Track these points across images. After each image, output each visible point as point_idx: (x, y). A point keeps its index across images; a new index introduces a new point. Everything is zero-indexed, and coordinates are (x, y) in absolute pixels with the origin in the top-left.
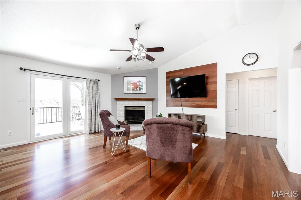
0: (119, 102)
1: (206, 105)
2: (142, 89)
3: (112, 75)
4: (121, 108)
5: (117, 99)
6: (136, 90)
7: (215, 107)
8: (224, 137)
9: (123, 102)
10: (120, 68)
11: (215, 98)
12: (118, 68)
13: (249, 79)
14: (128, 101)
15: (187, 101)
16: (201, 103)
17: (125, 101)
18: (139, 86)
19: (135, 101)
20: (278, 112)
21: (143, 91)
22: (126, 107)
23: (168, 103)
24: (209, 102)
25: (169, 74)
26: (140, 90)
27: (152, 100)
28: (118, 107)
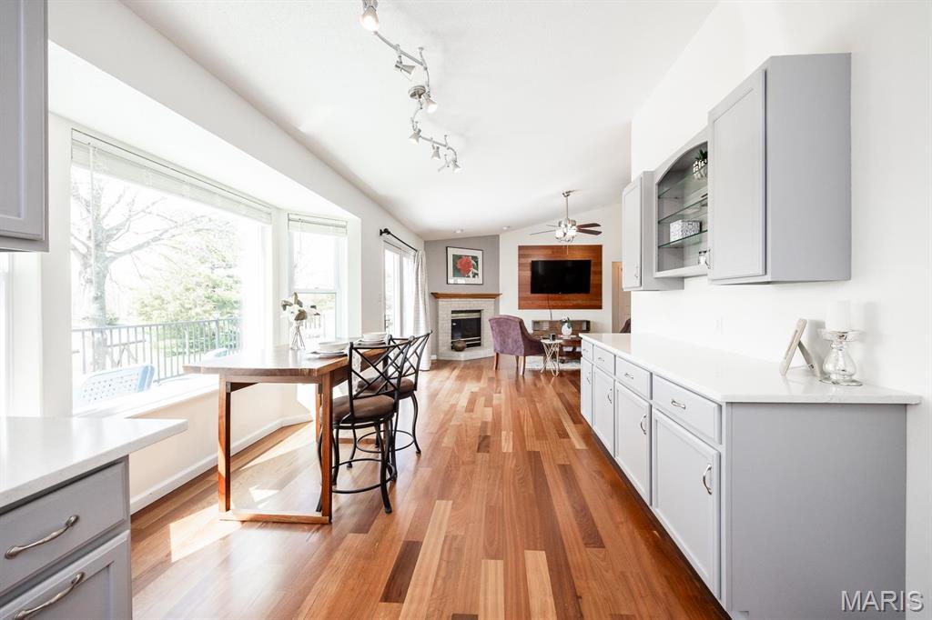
1: (588, 304)
2: (477, 275)
3: (425, 242)
4: (446, 316)
5: (438, 296)
6: (467, 277)
7: (600, 307)
9: (448, 303)
11: (599, 294)
12: (458, 232)
14: (458, 300)
15: (558, 299)
17: (452, 300)
18: (471, 269)
19: (468, 300)
21: (478, 280)
22: (453, 312)
23: (523, 302)
24: (592, 300)
25: (523, 251)
26: (474, 277)
27: (495, 296)
28: (440, 312)
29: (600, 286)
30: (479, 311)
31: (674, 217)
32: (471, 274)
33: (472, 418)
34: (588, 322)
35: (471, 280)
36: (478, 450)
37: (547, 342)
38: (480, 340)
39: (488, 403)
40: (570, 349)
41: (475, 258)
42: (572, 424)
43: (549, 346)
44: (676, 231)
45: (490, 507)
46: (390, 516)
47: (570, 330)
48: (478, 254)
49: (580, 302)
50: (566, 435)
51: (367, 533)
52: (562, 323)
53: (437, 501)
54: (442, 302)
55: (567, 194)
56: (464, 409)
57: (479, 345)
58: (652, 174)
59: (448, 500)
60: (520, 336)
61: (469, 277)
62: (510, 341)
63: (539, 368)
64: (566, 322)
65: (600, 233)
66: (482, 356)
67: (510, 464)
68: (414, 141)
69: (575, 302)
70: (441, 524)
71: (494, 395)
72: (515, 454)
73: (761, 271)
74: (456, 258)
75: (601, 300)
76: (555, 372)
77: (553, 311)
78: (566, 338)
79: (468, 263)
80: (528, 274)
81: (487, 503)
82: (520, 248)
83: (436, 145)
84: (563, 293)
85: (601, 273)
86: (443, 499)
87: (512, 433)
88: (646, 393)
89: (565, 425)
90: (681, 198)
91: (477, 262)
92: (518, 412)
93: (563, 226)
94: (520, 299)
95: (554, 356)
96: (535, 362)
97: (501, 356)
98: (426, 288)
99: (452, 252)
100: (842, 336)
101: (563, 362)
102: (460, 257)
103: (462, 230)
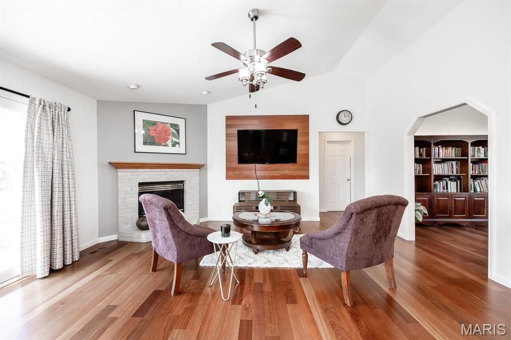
0: (122, 173)
1: (295, 174)
2: (179, 143)
3: (98, 101)
4: (130, 188)
5: (117, 166)
6: (165, 145)
7: (307, 177)
8: (318, 219)
9: (134, 173)
10: (138, 87)
11: (306, 164)
12: (132, 87)
13: (328, 142)
14: (149, 170)
15: (265, 169)
16: (287, 172)
17: (139, 170)
18: (170, 137)
19: (163, 170)
20: (353, 181)
21: (180, 149)
22: (142, 184)
23: (231, 173)
24: (299, 170)
25: (230, 122)
26: (173, 145)
27: (202, 167)
28: (119, 184)
29: (307, 156)
30: (182, 182)
32: (169, 143)
34: (295, 193)
35: (169, 149)
41: (175, 126)
48: (181, 123)
55: (254, 14)
61: (167, 145)
69: (282, 172)
74: (147, 124)
75: (308, 170)
77: (260, 181)
79: (167, 131)
80: (235, 144)
82: (228, 118)
84: (271, 162)
91: (178, 131)
94: (228, 169)
99: (140, 117)
102: (154, 124)
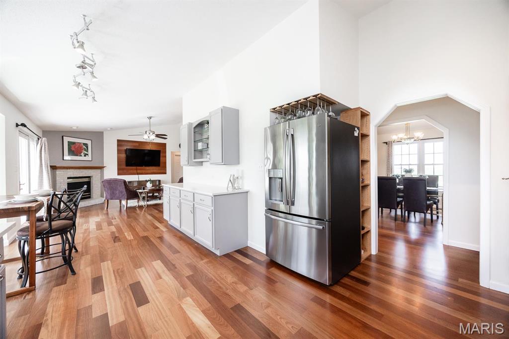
1: (159, 172)
2: (88, 155)
3: (43, 131)
4: (63, 180)
5: (55, 168)
7: (165, 173)
9: (64, 172)
11: (165, 167)
14: (73, 170)
17: (68, 170)
18: (83, 151)
19: (81, 170)
21: (89, 158)
22: (68, 178)
23: (121, 171)
24: (161, 170)
25: (120, 143)
26: (85, 156)
27: (101, 168)
28: (57, 178)
29: (165, 163)
30: (89, 177)
31: (201, 141)
32: (82, 154)
33: (103, 232)
34: (159, 181)
35: (83, 158)
36: (115, 242)
37: (140, 191)
38: (90, 194)
39: (110, 224)
40: (151, 195)
41: (86, 145)
42: (159, 224)
43: (141, 193)
44: (200, 146)
45: (131, 257)
46: (76, 275)
47: (151, 185)
48: (89, 143)
49: (155, 171)
50: (157, 228)
51: (66, 283)
52: (147, 181)
53: (102, 264)
54: (58, 172)
55: (150, 118)
56: (96, 230)
57: (90, 197)
58: (192, 124)
59: (107, 260)
60: (124, 189)
61: (81, 156)
62: (117, 192)
63: (135, 205)
64: (149, 181)
65: (166, 138)
66: (93, 204)
67: (135, 243)
68: (75, 88)
69: (152, 171)
70: (108, 269)
71: (112, 220)
72: (135, 239)
73: (221, 162)
74: (70, 143)
75: (166, 170)
76: (145, 206)
77: (139, 175)
78: (149, 189)
79: (81, 147)
80: (123, 156)
81: (129, 256)
82: (119, 141)
83: (85, 90)
84: (145, 166)
85: (165, 157)
86: (104, 261)
87: (130, 233)
88: (192, 200)
89: (156, 224)
90: (201, 134)
91: (87, 147)
92: (130, 224)
93: (148, 133)
94: (119, 169)
95: (144, 198)
96: (133, 203)
97: (110, 201)
98: (49, 162)
99: (66, 140)
100: (238, 178)
101: (148, 201)
102: (74, 143)
103: (77, 127)
